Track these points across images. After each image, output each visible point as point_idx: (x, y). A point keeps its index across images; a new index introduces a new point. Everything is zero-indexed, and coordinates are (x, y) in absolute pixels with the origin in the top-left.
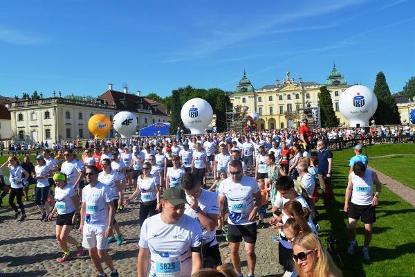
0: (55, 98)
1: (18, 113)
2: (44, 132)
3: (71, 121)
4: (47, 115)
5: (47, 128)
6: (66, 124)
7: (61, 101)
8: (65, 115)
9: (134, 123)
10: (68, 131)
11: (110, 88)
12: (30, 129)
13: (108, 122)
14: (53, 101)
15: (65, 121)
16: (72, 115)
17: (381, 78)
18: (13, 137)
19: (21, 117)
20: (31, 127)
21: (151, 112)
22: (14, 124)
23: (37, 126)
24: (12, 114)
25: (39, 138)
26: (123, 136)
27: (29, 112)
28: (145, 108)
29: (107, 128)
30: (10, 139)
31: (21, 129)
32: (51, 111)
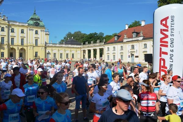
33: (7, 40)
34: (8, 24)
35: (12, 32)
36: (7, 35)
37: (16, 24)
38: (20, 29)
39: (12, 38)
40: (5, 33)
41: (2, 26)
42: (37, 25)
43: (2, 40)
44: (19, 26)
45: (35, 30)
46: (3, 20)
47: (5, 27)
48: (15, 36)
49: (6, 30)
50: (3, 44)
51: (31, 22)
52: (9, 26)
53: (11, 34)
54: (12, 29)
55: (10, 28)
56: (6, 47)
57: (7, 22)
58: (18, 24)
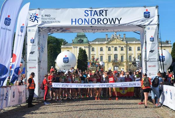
33: (126, 58)
34: (126, 44)
35: (129, 50)
36: (125, 53)
37: (133, 43)
38: (137, 47)
39: (130, 56)
40: (124, 52)
41: (122, 46)
43: (121, 58)
44: (135, 44)
46: (122, 41)
47: (124, 46)
48: (132, 54)
49: (125, 49)
50: (123, 61)
52: (127, 45)
53: (129, 52)
54: (129, 48)
55: (128, 48)
56: (125, 64)
57: (125, 42)
58: (134, 42)
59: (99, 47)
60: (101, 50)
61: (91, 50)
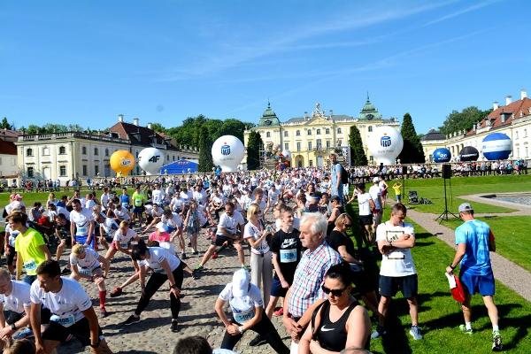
0: (72, 132)
1: (26, 148)
2: (58, 169)
3: (87, 157)
4: (62, 150)
5: (62, 164)
6: (83, 160)
7: (79, 135)
8: (81, 151)
9: (162, 159)
10: (85, 167)
11: (120, 119)
12: (41, 165)
13: (132, 159)
14: (69, 135)
15: (82, 157)
16: (88, 151)
17: (408, 118)
18: (21, 174)
19: (29, 152)
20: (43, 163)
21: (165, 147)
22: (21, 160)
23: (49, 162)
24: (19, 149)
25: (52, 175)
26: (148, 174)
27: (41, 147)
28: (159, 142)
29: (131, 165)
30: (17, 177)
31: (30, 166)
32: (67, 146)
33: (333, 144)
34: (333, 124)
35: (338, 133)
36: (333, 138)
37: (343, 122)
38: (348, 127)
39: (339, 141)
40: (331, 136)
41: (327, 127)
42: (370, 118)
43: (327, 144)
44: (347, 124)
45: (368, 125)
46: (328, 120)
47: (330, 128)
48: (343, 138)
49: (331, 131)
50: (329, 148)
51: (363, 116)
52: (334, 126)
53: (338, 136)
55: (337, 129)
57: (332, 121)
58: (345, 121)
59: (295, 130)
60: (298, 133)
61: (283, 134)
